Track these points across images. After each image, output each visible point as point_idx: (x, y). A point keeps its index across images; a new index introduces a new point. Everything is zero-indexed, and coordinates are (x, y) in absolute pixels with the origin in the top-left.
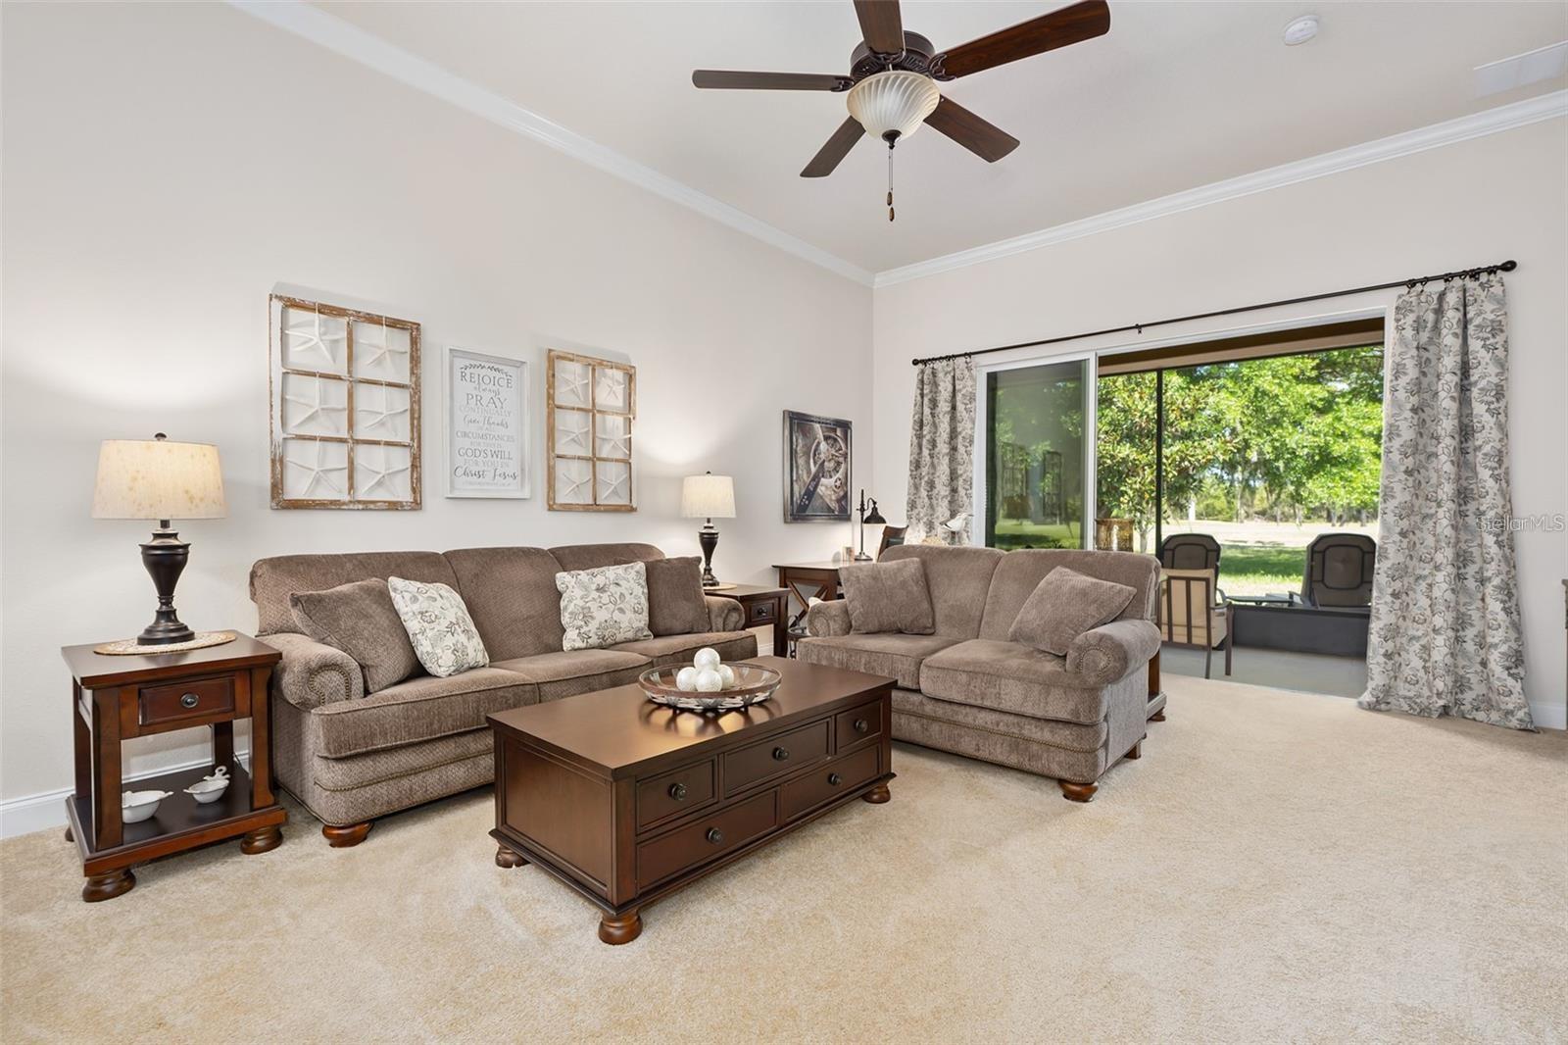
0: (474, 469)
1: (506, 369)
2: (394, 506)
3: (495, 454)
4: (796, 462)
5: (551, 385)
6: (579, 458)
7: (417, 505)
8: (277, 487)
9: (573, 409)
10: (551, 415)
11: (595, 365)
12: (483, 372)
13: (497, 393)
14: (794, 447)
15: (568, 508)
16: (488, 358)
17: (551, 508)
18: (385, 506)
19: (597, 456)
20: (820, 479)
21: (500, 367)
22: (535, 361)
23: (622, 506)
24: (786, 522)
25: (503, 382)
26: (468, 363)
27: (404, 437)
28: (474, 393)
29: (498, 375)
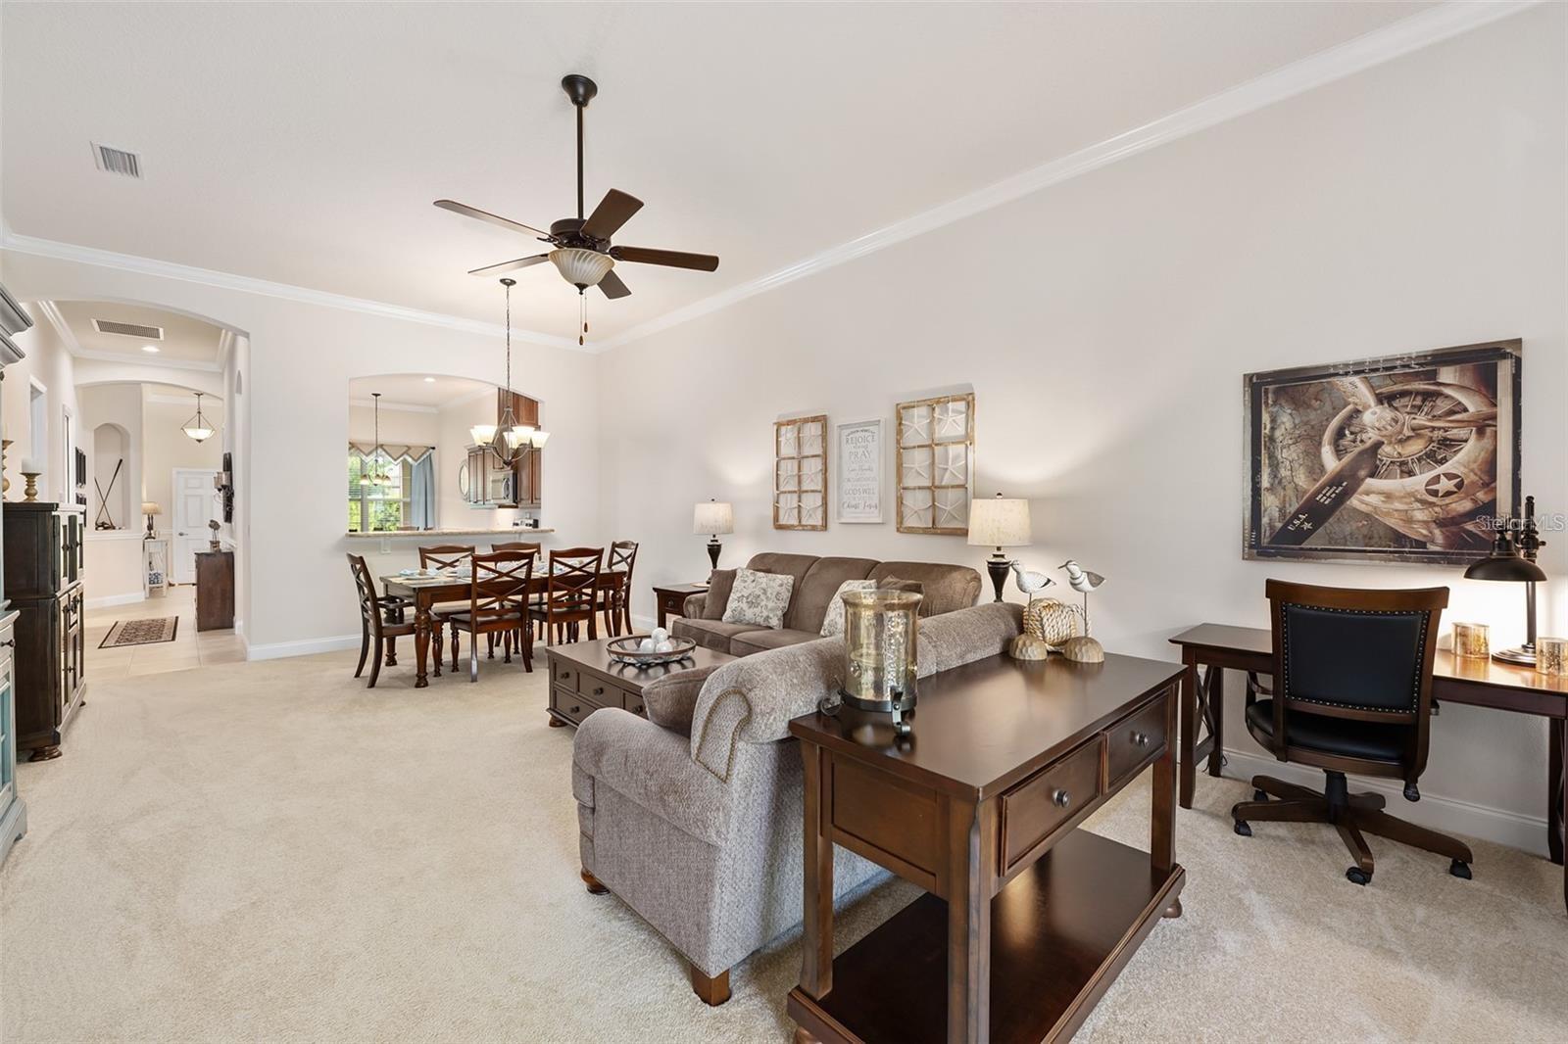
0: (853, 503)
1: (871, 428)
2: (814, 528)
3: (865, 491)
4: (1271, 457)
5: (900, 432)
6: (920, 488)
7: (825, 527)
8: (776, 518)
9: (914, 447)
10: (899, 456)
11: (935, 404)
12: (857, 435)
13: (866, 447)
14: (1266, 431)
15: (911, 530)
16: (860, 425)
17: (898, 530)
18: (809, 527)
19: (937, 483)
20: (1360, 481)
21: (866, 428)
22: (887, 415)
23: (960, 529)
24: (1243, 559)
25: (870, 439)
26: (849, 431)
27: (819, 487)
28: (853, 450)
29: (867, 434)
